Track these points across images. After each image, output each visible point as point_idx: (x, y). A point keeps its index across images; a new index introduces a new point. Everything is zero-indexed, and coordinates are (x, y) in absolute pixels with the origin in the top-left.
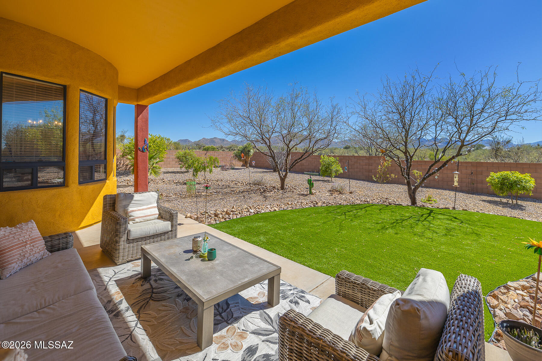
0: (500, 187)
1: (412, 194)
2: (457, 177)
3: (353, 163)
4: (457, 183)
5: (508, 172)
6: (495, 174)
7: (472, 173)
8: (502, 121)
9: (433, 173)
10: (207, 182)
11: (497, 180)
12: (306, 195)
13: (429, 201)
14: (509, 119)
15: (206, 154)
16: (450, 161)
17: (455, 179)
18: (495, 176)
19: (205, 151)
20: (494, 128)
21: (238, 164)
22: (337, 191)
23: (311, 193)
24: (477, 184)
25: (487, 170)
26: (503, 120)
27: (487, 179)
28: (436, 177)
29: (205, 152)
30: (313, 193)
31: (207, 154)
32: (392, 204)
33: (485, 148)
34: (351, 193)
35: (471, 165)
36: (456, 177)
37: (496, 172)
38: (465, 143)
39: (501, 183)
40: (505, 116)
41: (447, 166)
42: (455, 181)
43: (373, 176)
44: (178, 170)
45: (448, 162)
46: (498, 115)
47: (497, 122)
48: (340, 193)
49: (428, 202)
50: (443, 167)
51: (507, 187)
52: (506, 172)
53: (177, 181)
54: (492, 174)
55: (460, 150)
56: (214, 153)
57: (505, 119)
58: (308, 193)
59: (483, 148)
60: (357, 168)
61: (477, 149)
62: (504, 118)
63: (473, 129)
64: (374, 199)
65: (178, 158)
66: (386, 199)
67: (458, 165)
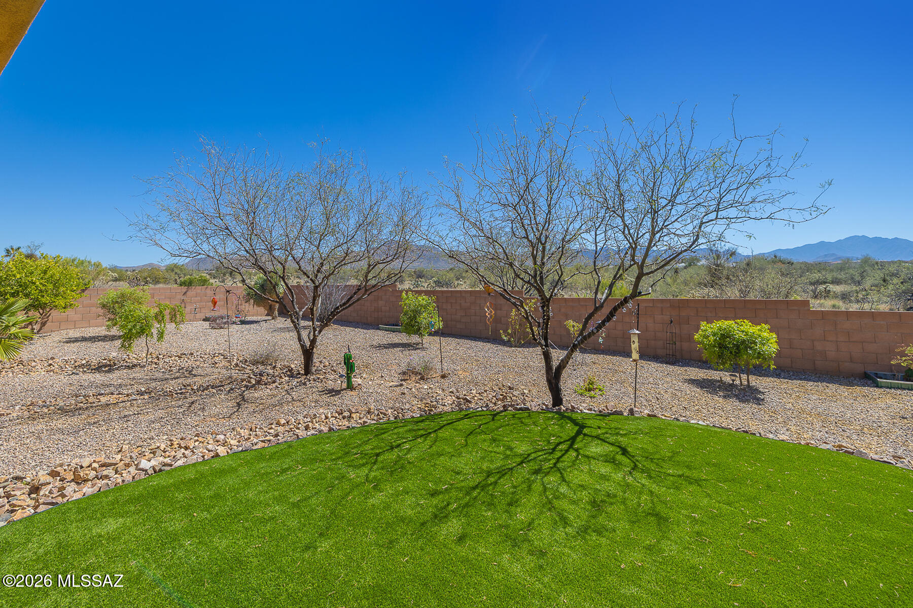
0: (718, 353)
1: (554, 381)
2: (636, 340)
3: (469, 304)
4: (638, 355)
5: (731, 322)
6: (709, 325)
7: (671, 322)
8: (711, 223)
9: (592, 334)
10: (156, 360)
11: (712, 338)
12: (338, 392)
13: (590, 390)
14: (724, 218)
15: (185, 293)
16: (619, 308)
17: (633, 346)
18: (709, 330)
19: (186, 286)
20: (698, 235)
21: (256, 312)
22: (416, 374)
23: (350, 387)
24: (681, 342)
25: (697, 314)
26: (712, 220)
27: (696, 337)
28: (600, 340)
29: (184, 289)
30: (354, 386)
31: (188, 293)
32: (510, 408)
33: (701, 263)
34: (443, 377)
35: (669, 305)
36: (634, 341)
37: (710, 321)
38: (645, 270)
39: (720, 344)
40: (715, 211)
41: (614, 319)
42: (633, 351)
43: (501, 331)
44: (102, 331)
45: (617, 310)
46: (703, 210)
47: (702, 223)
48: (422, 378)
49: (587, 394)
50: (608, 321)
51: (731, 353)
52: (727, 322)
53: (84, 362)
54: (704, 325)
55: (636, 285)
56: (203, 290)
57: (717, 218)
58: (345, 385)
59: (698, 263)
60: (476, 316)
61: (690, 265)
62: (712, 216)
63: (660, 237)
64: (486, 391)
65: (104, 306)
66: (510, 388)
67: (638, 314)
